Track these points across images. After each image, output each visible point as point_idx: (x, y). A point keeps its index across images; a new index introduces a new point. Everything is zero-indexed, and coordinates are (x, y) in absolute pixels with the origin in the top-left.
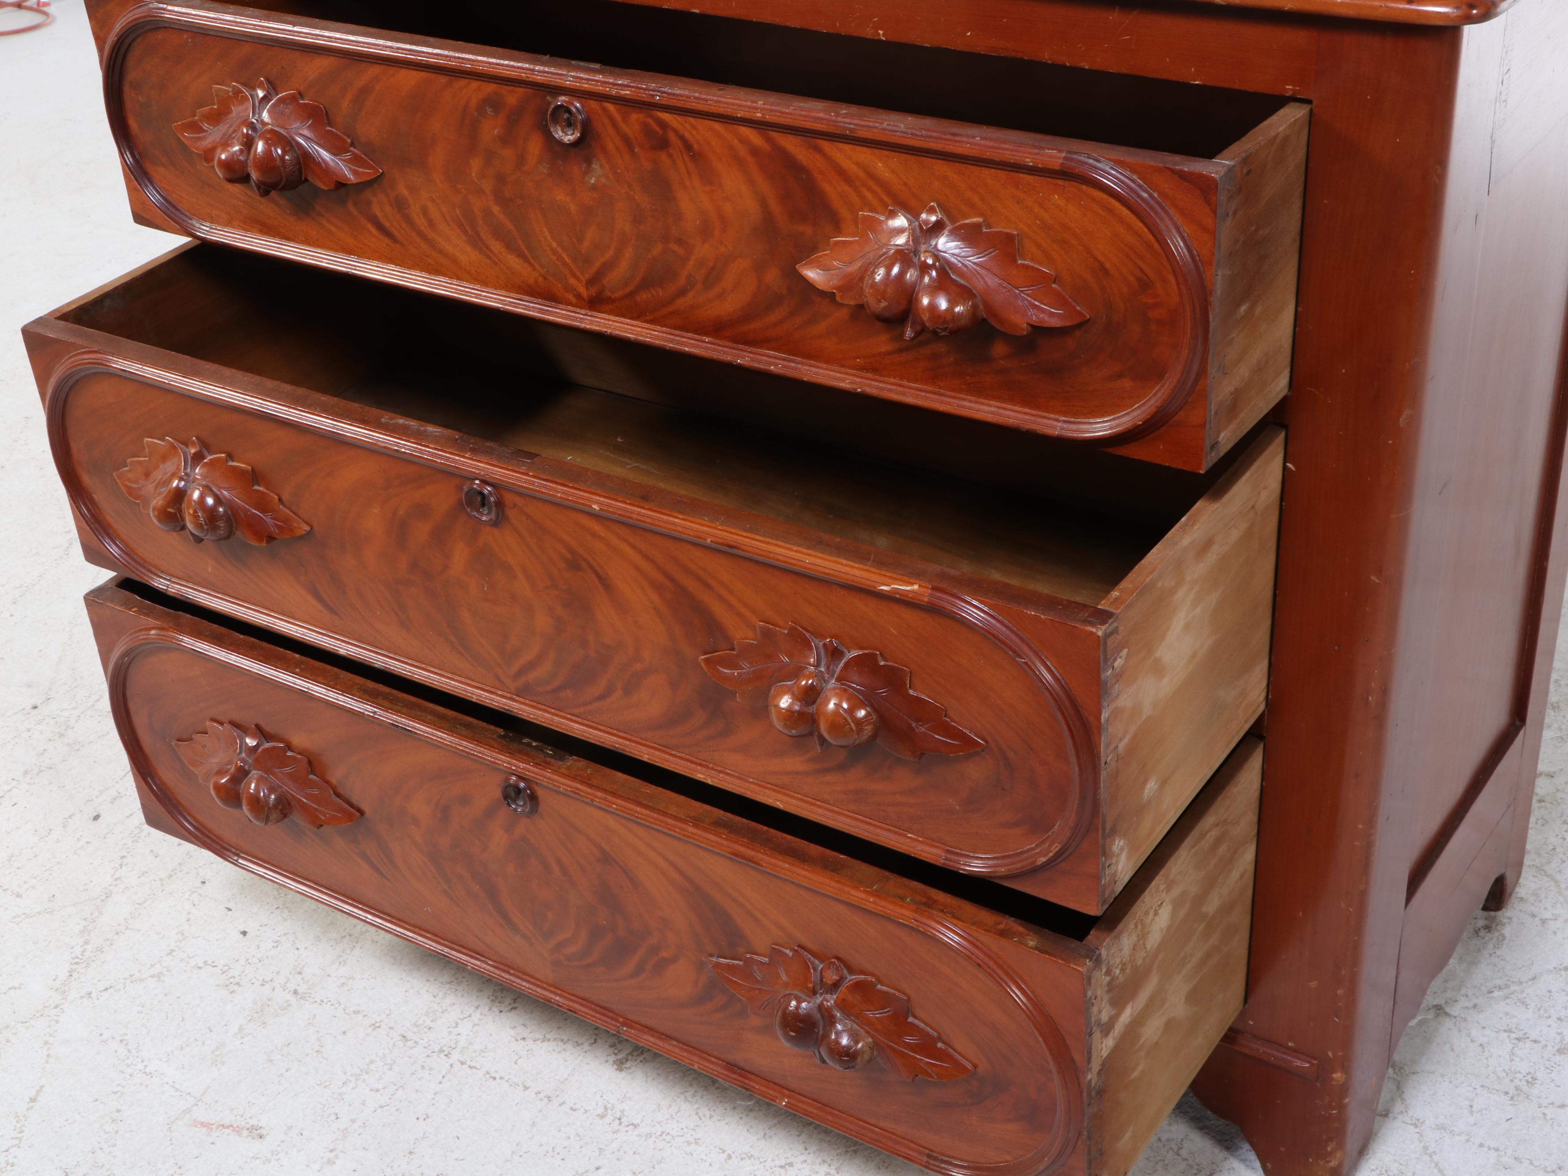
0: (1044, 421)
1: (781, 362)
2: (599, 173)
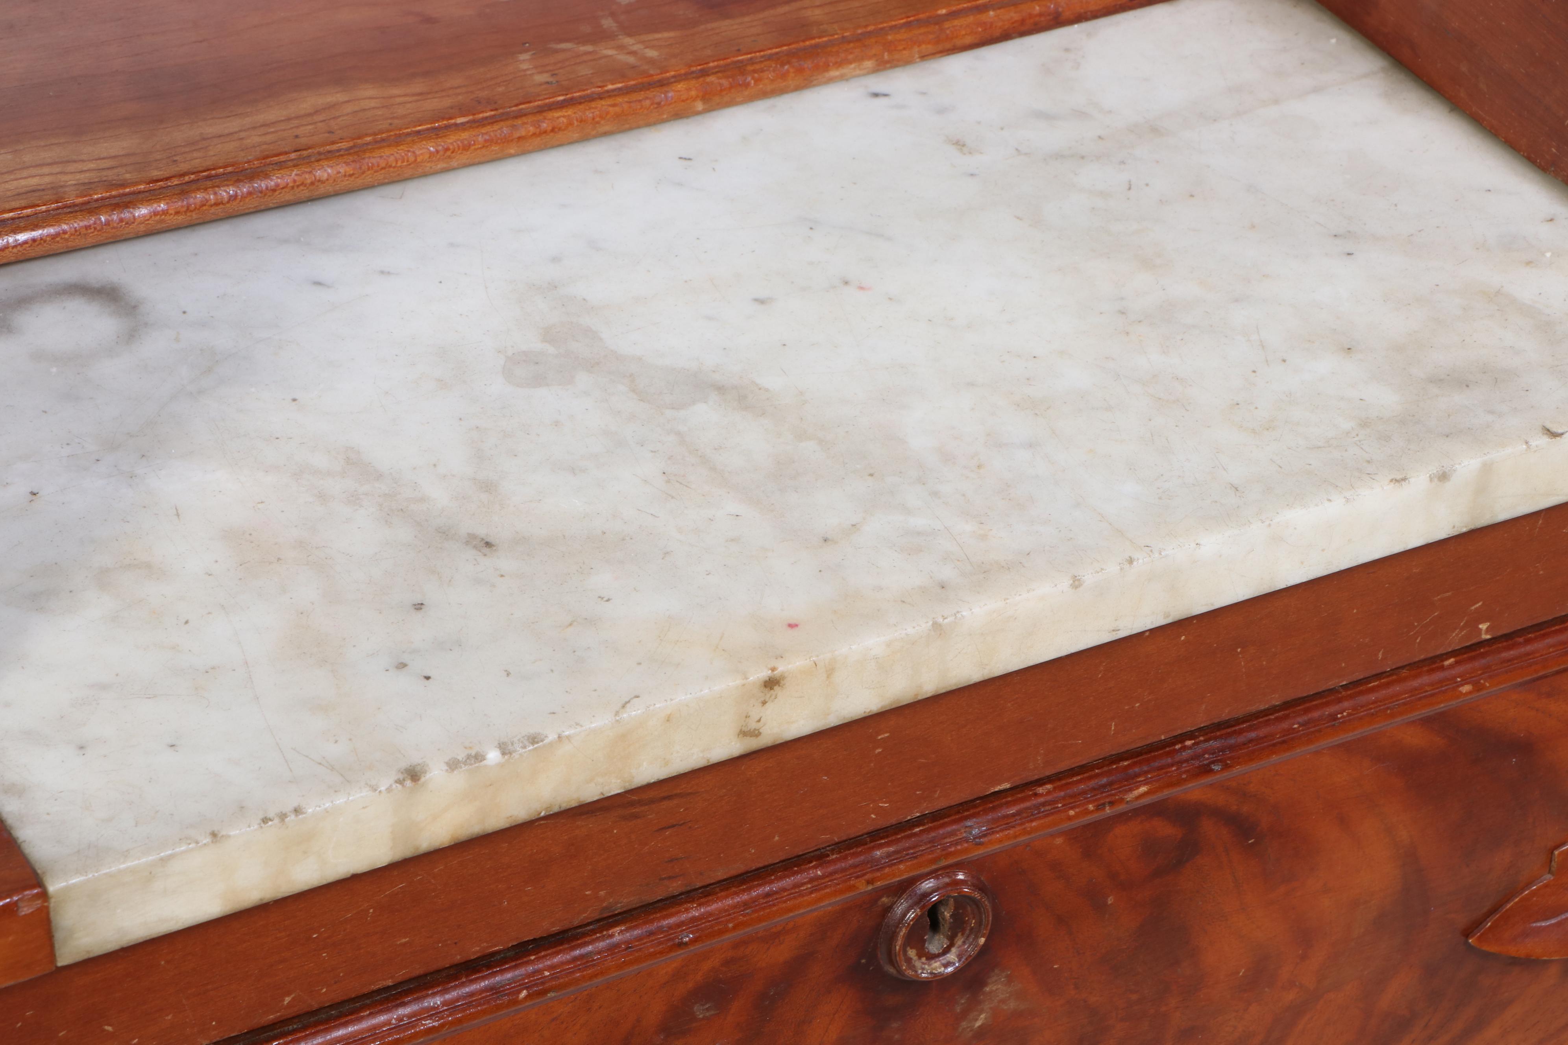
2: (1001, 996)
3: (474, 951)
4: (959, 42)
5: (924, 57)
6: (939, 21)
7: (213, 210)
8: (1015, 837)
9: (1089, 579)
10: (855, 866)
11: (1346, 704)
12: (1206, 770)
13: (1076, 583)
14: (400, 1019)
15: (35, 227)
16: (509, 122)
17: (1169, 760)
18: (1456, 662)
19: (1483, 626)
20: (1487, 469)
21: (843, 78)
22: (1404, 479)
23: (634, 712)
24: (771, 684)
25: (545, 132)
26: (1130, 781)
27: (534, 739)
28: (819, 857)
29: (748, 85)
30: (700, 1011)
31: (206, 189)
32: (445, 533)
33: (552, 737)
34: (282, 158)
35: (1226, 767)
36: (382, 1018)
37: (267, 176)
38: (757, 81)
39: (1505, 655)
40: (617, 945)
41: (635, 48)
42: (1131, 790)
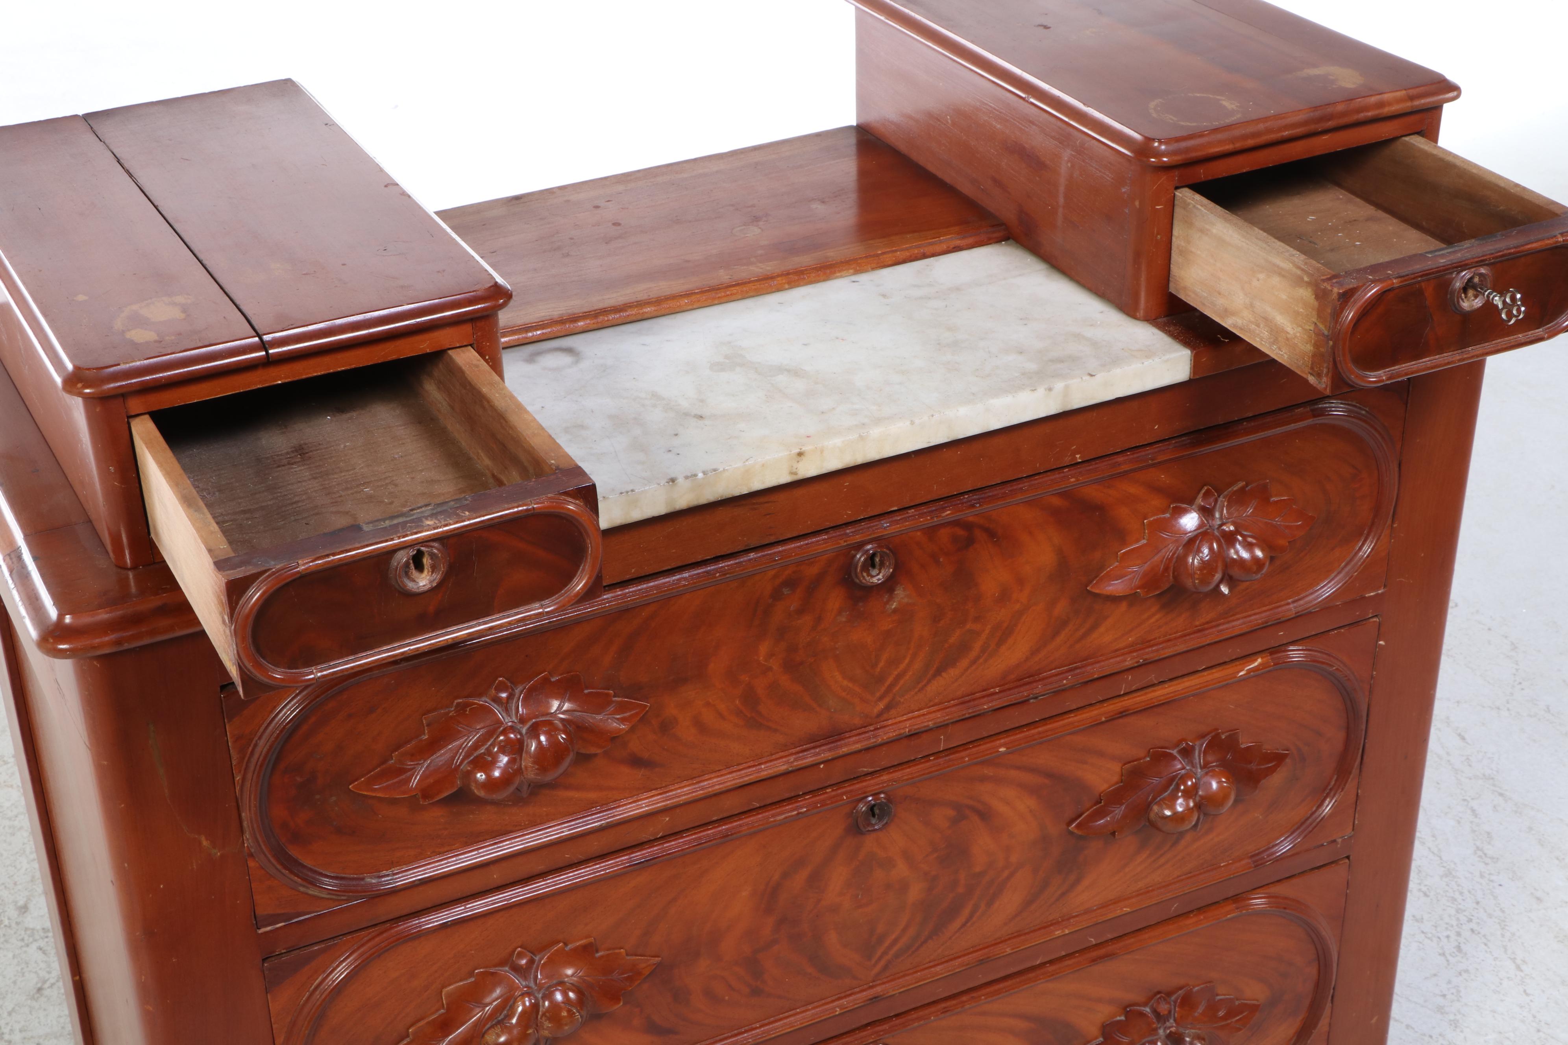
0: (1280, 609)
1: (1069, 674)
2: (902, 596)
3: (699, 558)
4: (886, 264)
5: (873, 269)
6: (878, 255)
7: (606, 323)
8: (900, 528)
9: (917, 421)
10: (839, 535)
11: (1026, 484)
12: (973, 506)
13: (912, 423)
14: (674, 581)
15: (543, 329)
16: (715, 292)
17: (959, 502)
18: (1069, 471)
19: (1078, 456)
20: (1067, 387)
21: (841, 277)
22: (1035, 390)
23: (750, 462)
24: (800, 454)
25: (728, 295)
26: (944, 509)
27: (715, 470)
28: (825, 530)
29: (805, 278)
30: (786, 591)
31: (604, 315)
32: (686, 414)
33: (721, 469)
34: (631, 304)
35: (980, 505)
36: (667, 580)
37: (626, 311)
38: (808, 277)
39: (1088, 468)
40: (751, 559)
41: (762, 267)
42: (944, 512)
